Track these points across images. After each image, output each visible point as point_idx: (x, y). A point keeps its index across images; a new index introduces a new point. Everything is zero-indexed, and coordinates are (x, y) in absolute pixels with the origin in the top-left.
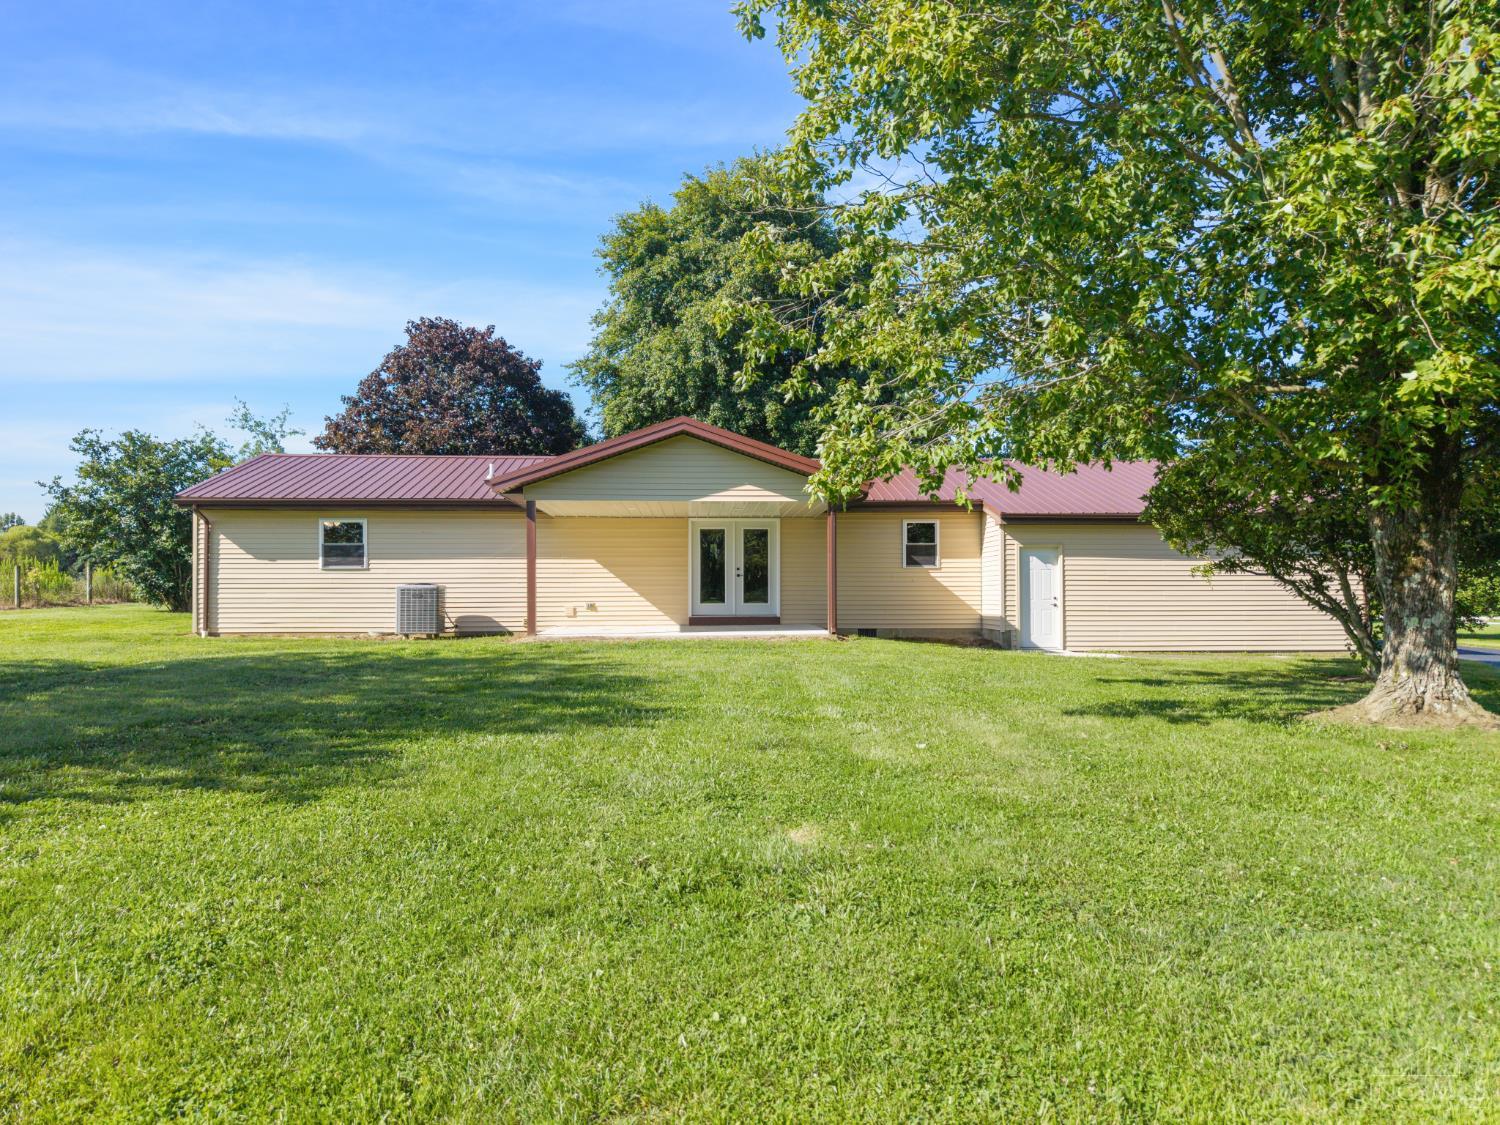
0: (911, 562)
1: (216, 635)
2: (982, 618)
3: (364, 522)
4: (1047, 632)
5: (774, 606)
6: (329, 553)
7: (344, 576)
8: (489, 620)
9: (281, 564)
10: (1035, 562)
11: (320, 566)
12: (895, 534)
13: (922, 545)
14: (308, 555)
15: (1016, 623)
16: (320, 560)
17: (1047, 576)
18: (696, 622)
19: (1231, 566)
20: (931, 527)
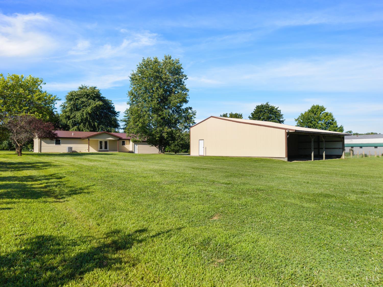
0: (122, 145)
2: (130, 150)
3: (61, 140)
4: (136, 152)
5: (108, 149)
6: (56, 143)
7: (58, 146)
8: (75, 151)
9: (50, 144)
10: (135, 145)
12: (121, 142)
13: (124, 143)
14: (54, 144)
15: (134, 151)
17: (137, 147)
18: (99, 151)
19: (152, 146)
20: (124, 141)
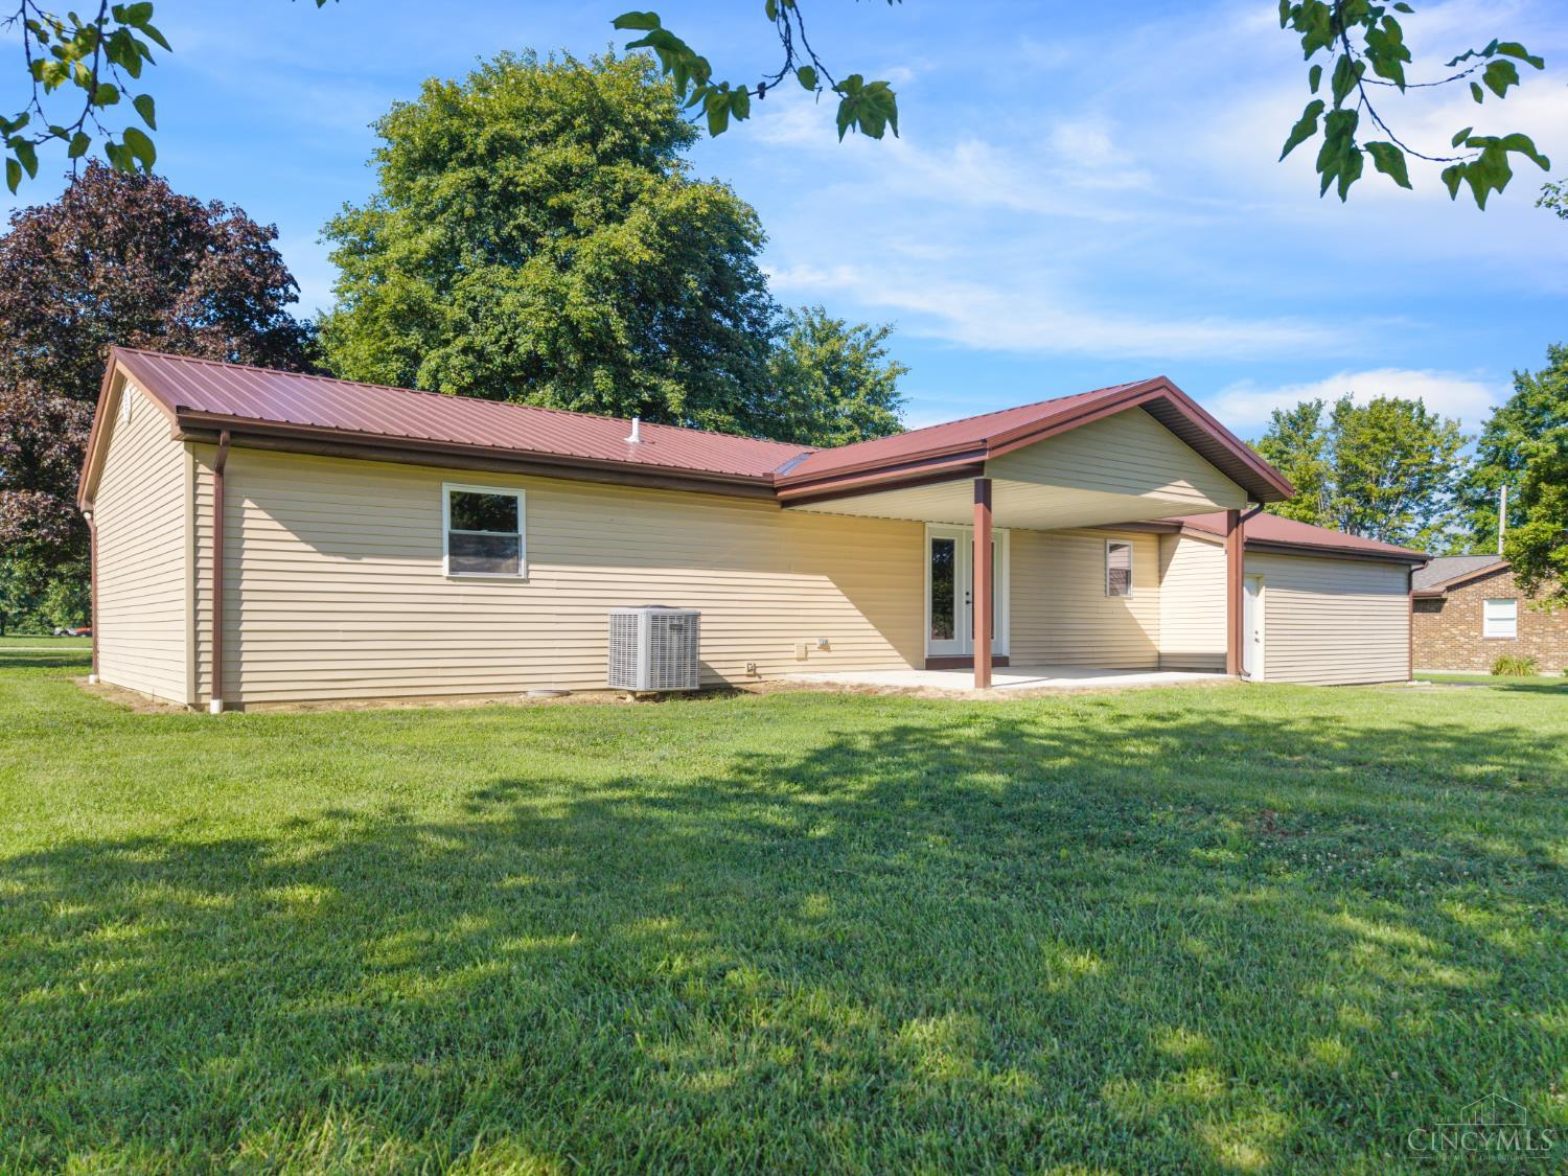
0: (1112, 589)
1: (241, 707)
2: (1160, 656)
3: (520, 495)
6: (457, 547)
7: (486, 591)
9: (369, 565)
11: (445, 570)
12: (1100, 556)
14: (417, 550)
16: (446, 559)
17: (1254, 608)
20: (1125, 549)
